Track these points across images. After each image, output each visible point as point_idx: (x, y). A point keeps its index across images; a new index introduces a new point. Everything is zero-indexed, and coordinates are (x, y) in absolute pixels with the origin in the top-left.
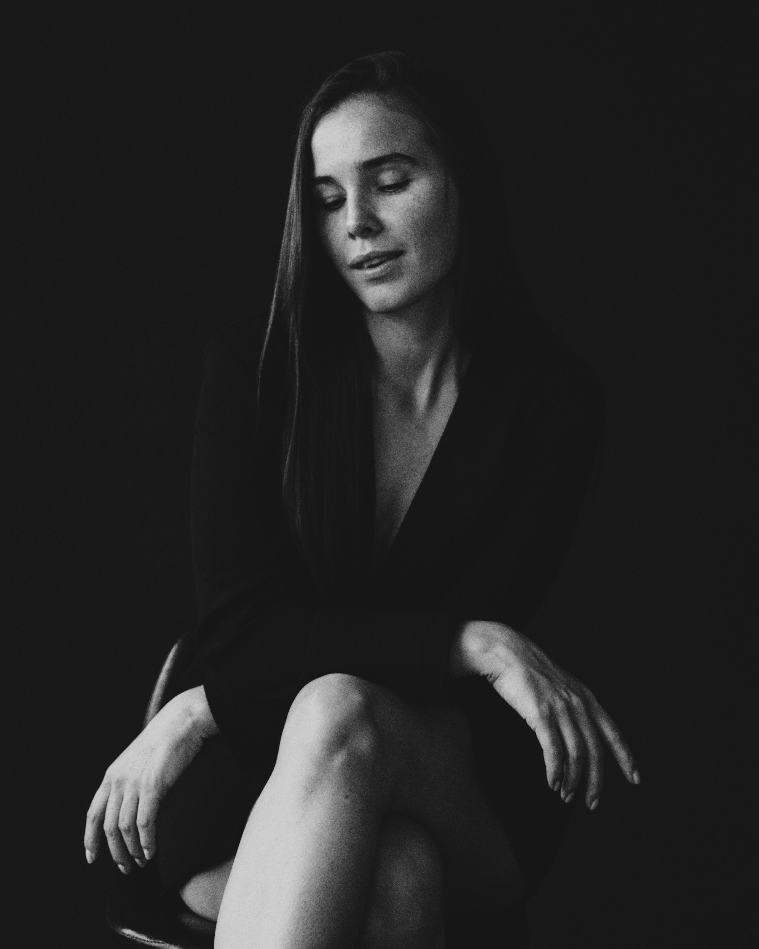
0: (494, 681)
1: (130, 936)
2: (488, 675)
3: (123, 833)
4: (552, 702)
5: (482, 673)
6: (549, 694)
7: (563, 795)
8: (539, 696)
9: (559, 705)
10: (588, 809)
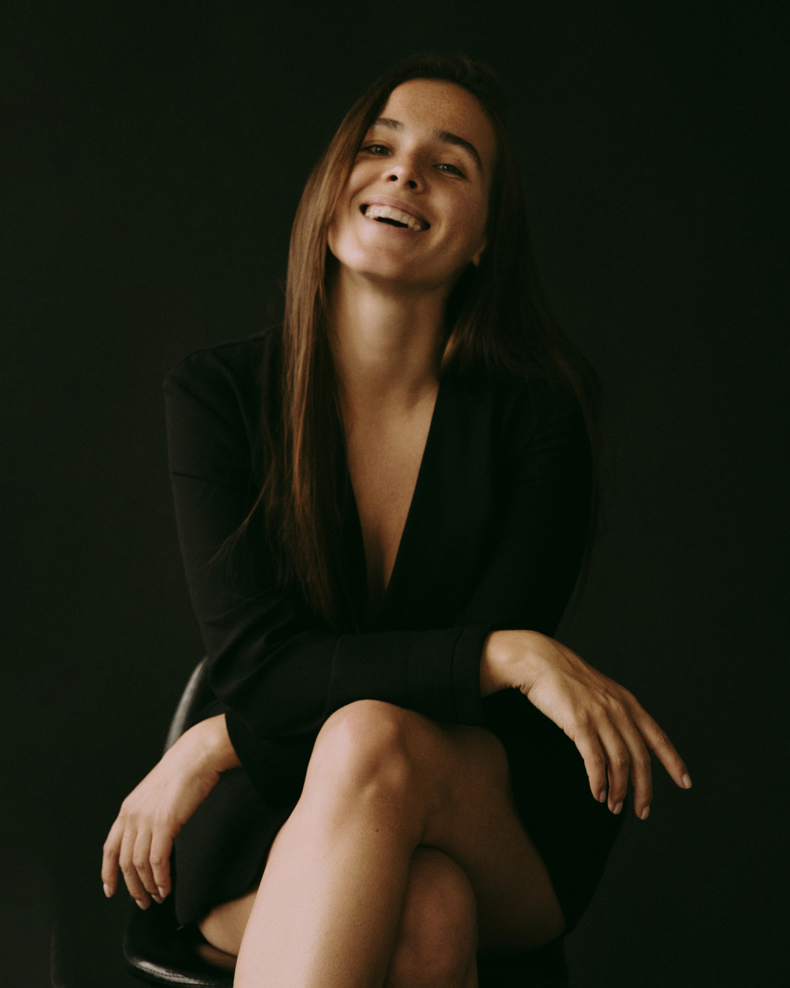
0: (527, 692)
1: (148, 969)
2: (520, 686)
3: (138, 869)
4: (589, 707)
5: (514, 686)
6: (586, 701)
7: (610, 806)
8: (575, 703)
9: (597, 711)
10: (639, 819)
